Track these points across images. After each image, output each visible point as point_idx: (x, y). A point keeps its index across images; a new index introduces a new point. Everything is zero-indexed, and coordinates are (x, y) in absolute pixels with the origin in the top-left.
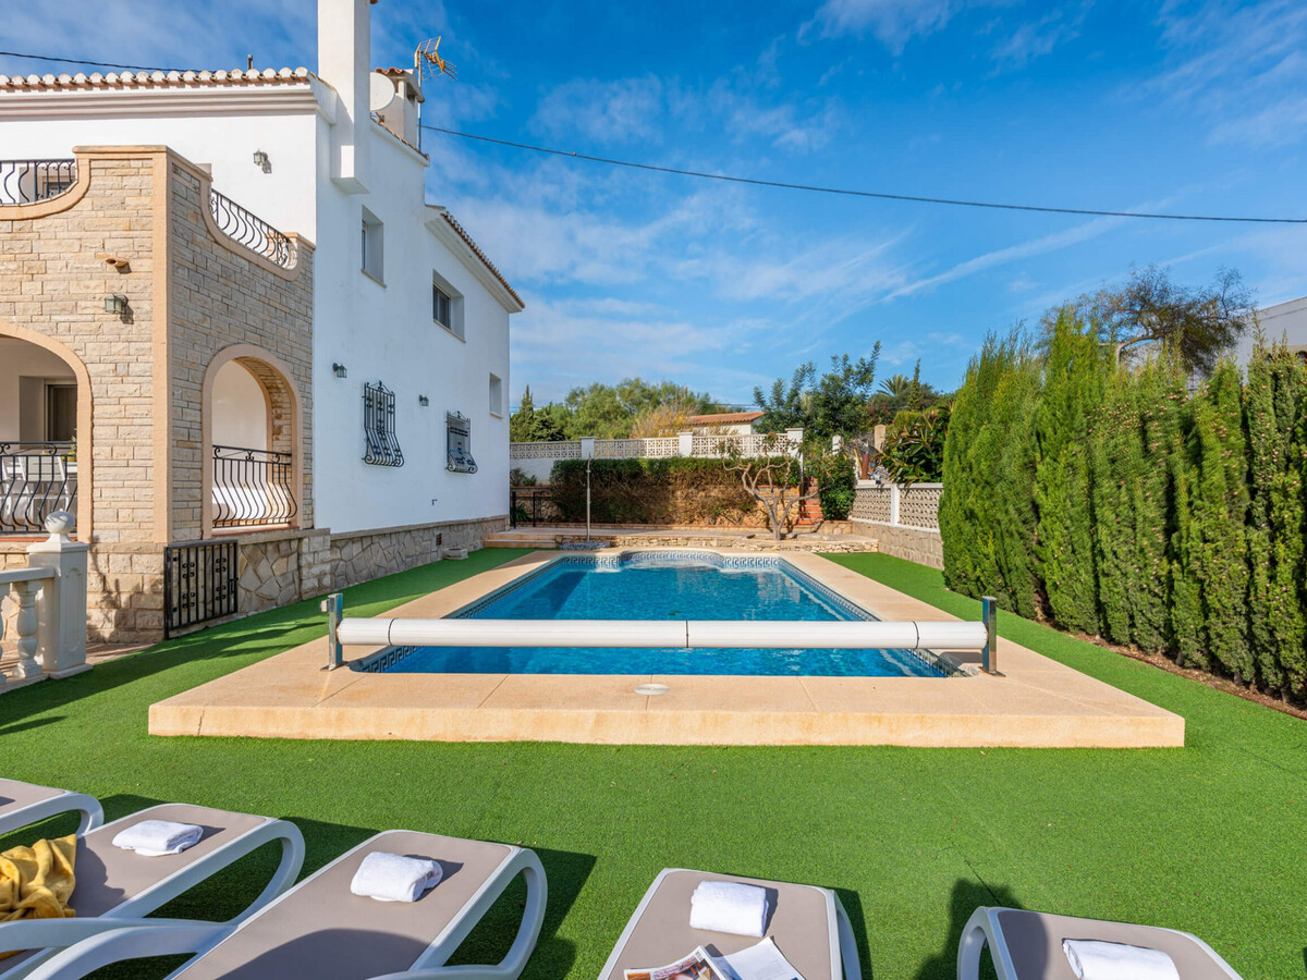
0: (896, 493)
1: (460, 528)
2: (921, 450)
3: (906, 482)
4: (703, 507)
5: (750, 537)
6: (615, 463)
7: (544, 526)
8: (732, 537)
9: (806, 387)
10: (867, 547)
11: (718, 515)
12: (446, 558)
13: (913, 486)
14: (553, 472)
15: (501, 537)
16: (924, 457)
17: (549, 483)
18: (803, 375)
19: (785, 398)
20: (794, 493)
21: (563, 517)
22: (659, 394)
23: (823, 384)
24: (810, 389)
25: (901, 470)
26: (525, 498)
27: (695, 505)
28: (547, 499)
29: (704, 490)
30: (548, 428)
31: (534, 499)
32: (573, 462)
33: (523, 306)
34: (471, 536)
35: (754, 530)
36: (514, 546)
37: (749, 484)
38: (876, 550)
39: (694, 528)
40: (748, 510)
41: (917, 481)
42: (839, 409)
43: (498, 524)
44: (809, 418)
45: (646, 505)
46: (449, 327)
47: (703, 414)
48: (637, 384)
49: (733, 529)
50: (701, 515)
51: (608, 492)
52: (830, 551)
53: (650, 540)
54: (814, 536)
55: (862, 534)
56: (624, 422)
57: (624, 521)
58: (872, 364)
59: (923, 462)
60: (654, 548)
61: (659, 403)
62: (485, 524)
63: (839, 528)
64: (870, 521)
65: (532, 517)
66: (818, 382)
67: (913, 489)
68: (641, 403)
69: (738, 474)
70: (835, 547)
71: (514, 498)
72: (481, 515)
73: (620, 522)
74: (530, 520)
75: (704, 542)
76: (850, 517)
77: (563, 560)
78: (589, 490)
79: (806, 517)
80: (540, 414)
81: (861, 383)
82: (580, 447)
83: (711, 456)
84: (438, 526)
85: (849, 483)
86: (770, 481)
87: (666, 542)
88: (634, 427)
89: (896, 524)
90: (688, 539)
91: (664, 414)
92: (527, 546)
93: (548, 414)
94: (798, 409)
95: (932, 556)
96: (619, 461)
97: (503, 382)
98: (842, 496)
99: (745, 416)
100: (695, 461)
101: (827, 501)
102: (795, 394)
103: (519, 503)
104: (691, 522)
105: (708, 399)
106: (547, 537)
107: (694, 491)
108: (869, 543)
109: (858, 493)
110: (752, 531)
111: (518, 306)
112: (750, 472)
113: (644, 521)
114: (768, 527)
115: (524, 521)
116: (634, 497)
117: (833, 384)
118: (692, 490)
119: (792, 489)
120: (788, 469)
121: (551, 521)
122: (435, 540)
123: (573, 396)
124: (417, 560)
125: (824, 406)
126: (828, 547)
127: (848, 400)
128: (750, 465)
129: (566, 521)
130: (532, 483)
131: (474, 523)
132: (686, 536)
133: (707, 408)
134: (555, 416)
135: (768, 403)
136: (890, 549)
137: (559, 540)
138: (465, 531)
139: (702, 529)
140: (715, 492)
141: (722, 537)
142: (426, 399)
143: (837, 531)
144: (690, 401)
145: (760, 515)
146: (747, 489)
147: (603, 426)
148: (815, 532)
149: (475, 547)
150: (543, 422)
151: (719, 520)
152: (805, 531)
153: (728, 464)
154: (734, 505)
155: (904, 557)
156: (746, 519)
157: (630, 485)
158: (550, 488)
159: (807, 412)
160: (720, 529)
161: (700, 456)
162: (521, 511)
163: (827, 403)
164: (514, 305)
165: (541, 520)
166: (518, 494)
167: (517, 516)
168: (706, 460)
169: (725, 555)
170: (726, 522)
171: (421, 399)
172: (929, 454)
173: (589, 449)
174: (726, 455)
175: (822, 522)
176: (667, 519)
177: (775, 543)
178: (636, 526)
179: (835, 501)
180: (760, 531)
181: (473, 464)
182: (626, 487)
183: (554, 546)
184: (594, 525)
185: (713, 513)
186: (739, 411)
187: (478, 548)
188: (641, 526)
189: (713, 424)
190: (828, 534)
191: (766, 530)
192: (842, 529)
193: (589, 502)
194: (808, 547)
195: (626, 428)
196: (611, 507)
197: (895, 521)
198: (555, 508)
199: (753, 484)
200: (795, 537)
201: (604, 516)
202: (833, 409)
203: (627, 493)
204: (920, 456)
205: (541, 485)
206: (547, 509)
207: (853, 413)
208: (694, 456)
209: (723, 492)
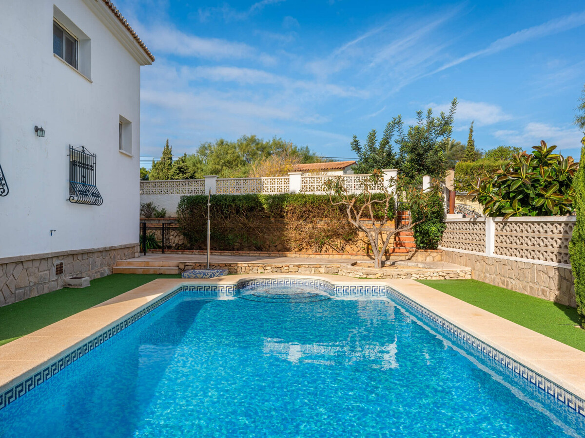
0: (491, 226)
1: (86, 256)
2: (520, 186)
3: (503, 215)
4: (310, 237)
5: (353, 265)
6: (234, 198)
7: (172, 252)
8: (338, 265)
9: (396, 136)
10: (462, 274)
11: (323, 244)
12: (67, 287)
13: (511, 219)
14: (180, 206)
15: (129, 264)
16: (522, 192)
17: (176, 216)
18: (393, 127)
19: (377, 145)
20: (390, 225)
21: (189, 245)
22: (270, 147)
23: (410, 134)
24: (399, 139)
25: (498, 204)
26: (156, 228)
27: (303, 235)
28: (174, 229)
29: (311, 222)
30: (184, 173)
31: (163, 229)
32: (197, 197)
33: (153, 60)
34: (98, 263)
35: (356, 257)
36: (140, 272)
37: (354, 218)
38: (469, 277)
39: (303, 255)
40: (350, 240)
41: (514, 215)
42: (423, 155)
43: (127, 252)
44: (397, 163)
45: (261, 235)
46: (76, 66)
47: (305, 163)
48: (253, 140)
49: (337, 257)
50: (309, 244)
51: (228, 223)
52: (429, 278)
53: (264, 267)
54: (410, 264)
55: (453, 262)
56: (243, 169)
57: (241, 248)
58: (450, 117)
59: (520, 196)
60: (269, 275)
61: (269, 154)
62: (113, 253)
63: (431, 256)
64: (461, 251)
65: (161, 245)
66: (406, 132)
67: (511, 223)
68: (255, 154)
69: (343, 209)
70: (433, 274)
71: (144, 227)
72: (108, 244)
73: (238, 250)
74: (159, 247)
75: (313, 269)
76: (440, 247)
77: (181, 289)
78: (209, 221)
79: (402, 246)
80: (177, 162)
81: (442, 133)
82: (204, 185)
83: (318, 193)
84: (58, 256)
85: (439, 216)
86: (372, 214)
87: (279, 269)
88: (251, 172)
89: (493, 255)
90: (299, 266)
91: (275, 162)
92: (152, 272)
93: (183, 162)
94: (389, 154)
95: (536, 287)
96: (238, 196)
97: (133, 126)
98: (434, 228)
99: (338, 165)
100: (304, 197)
101: (420, 232)
102: (386, 142)
103: (149, 233)
104: (300, 250)
105: (308, 152)
106: (171, 264)
107: (303, 223)
108: (462, 271)
109: (448, 226)
110: (354, 258)
111: (150, 60)
112: (354, 206)
113: (259, 249)
114: (368, 255)
115: (154, 248)
116: (250, 227)
117: (418, 134)
118: (301, 222)
119: (389, 222)
120: (387, 204)
121: (178, 249)
122: (54, 269)
123: (203, 149)
124: (31, 291)
125: (411, 152)
126: (426, 275)
127: (430, 148)
128: (354, 200)
129: (191, 248)
130: (162, 215)
131: (101, 252)
132: (297, 263)
133: (307, 158)
134: (189, 163)
135: (363, 150)
136: (485, 277)
137: (182, 266)
138: (91, 260)
139: (309, 257)
140: (321, 224)
141: (329, 265)
142: (42, 130)
143: (429, 259)
144: (294, 152)
145: (360, 244)
146: (352, 221)
147: (226, 171)
148: (409, 259)
149: (102, 274)
150: (180, 169)
151: (324, 248)
152: (401, 258)
153: (334, 199)
154: (337, 235)
155: (501, 285)
156: (348, 248)
157: (247, 217)
158: (178, 220)
159: (397, 157)
160: (325, 257)
161: (308, 193)
162: (152, 239)
163: (413, 150)
164: (145, 58)
165: (169, 247)
166: (148, 224)
167: (147, 244)
168: (314, 196)
169: (336, 283)
170: (331, 250)
171: (37, 129)
172: (528, 189)
173: (211, 186)
174: (333, 192)
175: (416, 251)
176: (279, 247)
177: (379, 271)
178: (252, 253)
179: (427, 233)
180: (362, 259)
181: (98, 196)
182: (243, 219)
183: (177, 272)
184: (215, 252)
185: (319, 242)
186: (332, 161)
187: (106, 275)
188: (257, 253)
189: (313, 171)
190: (422, 262)
191: (366, 257)
192: (433, 257)
193: (209, 233)
194: (409, 275)
195: (245, 173)
196: (230, 237)
197: (490, 250)
198: (182, 237)
199: (358, 217)
200: (393, 264)
201: (222, 244)
202: (419, 155)
203: (244, 224)
204: (519, 191)
205: (170, 217)
206: (175, 238)
207: (435, 158)
208: (303, 193)
209: (328, 224)
